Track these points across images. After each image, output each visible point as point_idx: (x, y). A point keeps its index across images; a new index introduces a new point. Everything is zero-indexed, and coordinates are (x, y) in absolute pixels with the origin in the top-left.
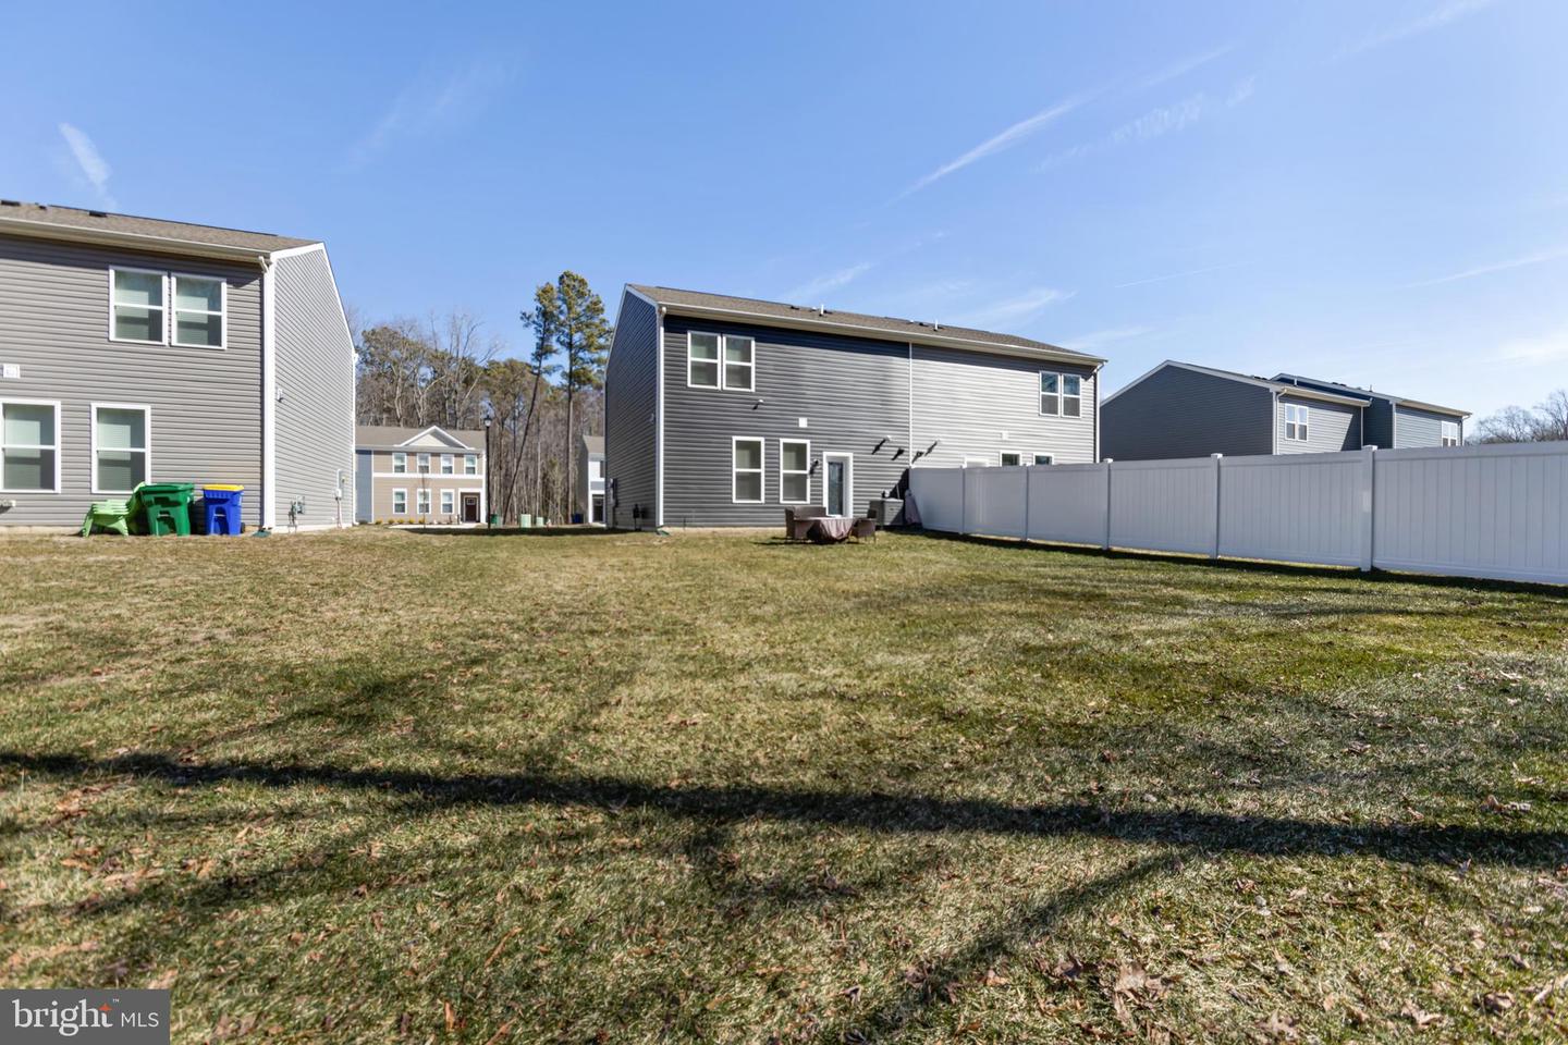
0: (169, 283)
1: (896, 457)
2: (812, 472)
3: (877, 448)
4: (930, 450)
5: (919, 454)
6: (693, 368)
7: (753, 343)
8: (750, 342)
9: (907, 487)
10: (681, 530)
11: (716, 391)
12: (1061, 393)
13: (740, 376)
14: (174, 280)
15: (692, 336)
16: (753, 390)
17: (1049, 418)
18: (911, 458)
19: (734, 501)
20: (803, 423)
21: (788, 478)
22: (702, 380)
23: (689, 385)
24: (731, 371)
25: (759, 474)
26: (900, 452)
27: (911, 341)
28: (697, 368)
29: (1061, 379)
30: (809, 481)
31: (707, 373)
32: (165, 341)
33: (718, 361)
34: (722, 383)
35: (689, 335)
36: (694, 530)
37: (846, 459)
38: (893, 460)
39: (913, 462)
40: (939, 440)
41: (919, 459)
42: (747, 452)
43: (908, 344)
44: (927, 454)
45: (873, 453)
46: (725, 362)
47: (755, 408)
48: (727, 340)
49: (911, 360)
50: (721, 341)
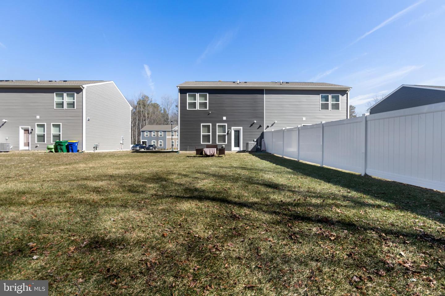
0: (65, 95)
1: (259, 128)
2: (228, 134)
3: (252, 125)
4: (272, 125)
5: (268, 127)
6: (189, 104)
7: (208, 95)
8: (207, 95)
9: (263, 138)
10: (185, 152)
11: (196, 110)
12: (331, 102)
13: (203, 105)
14: (66, 94)
15: (188, 94)
16: (208, 109)
17: (325, 111)
18: (265, 128)
19: (202, 143)
20: (224, 118)
21: (219, 136)
22: (193, 107)
23: (188, 109)
24: (200, 104)
25: (210, 135)
26: (260, 126)
27: (264, 89)
29: (330, 97)
30: (226, 137)
31: (194, 105)
32: (64, 108)
33: (196, 101)
34: (198, 108)
35: (187, 94)
36: (189, 152)
37: (241, 129)
38: (258, 129)
39: (265, 129)
40: (276, 122)
41: (268, 128)
42: (206, 129)
43: (264, 90)
44: (271, 127)
45: (250, 127)
46: (199, 101)
47: (208, 115)
48: (199, 94)
49: (265, 95)
50: (198, 95)
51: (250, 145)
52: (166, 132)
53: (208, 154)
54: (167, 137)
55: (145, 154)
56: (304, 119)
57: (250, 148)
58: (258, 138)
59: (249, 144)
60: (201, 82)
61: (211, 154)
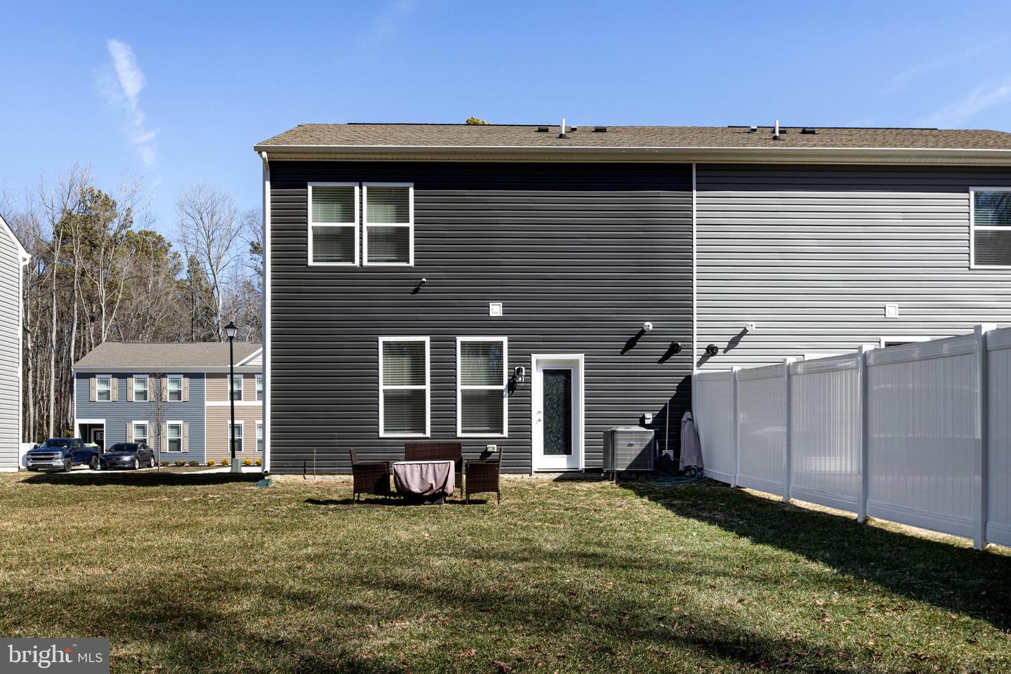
1: (666, 356)
2: (512, 386)
3: (631, 344)
4: (733, 343)
5: (712, 351)
6: (316, 238)
7: (412, 191)
8: (407, 189)
9: (688, 406)
10: (299, 478)
11: (353, 270)
13: (393, 241)
15: (314, 189)
16: (412, 263)
18: (696, 359)
19: (382, 434)
20: (496, 310)
21: (469, 398)
22: (336, 255)
23: (311, 263)
24: (375, 236)
25: (423, 391)
26: (674, 349)
27: (694, 160)
28: (324, 237)
30: (506, 401)
31: (341, 241)
33: (355, 224)
34: (362, 256)
35: (310, 189)
36: (318, 478)
37: (577, 362)
38: (661, 361)
39: (699, 364)
40: (752, 327)
41: (712, 359)
42: (406, 360)
43: (691, 164)
44: (726, 350)
45: (622, 353)
46: (366, 224)
47: (416, 291)
48: (368, 189)
49: (694, 192)
50: (360, 193)
51: (621, 443)
52: (200, 376)
53: (415, 487)
54: (207, 404)
55: (95, 488)
56: (892, 311)
57: (624, 459)
58: (665, 409)
59: (618, 436)
60: (380, 130)
61: (432, 487)
